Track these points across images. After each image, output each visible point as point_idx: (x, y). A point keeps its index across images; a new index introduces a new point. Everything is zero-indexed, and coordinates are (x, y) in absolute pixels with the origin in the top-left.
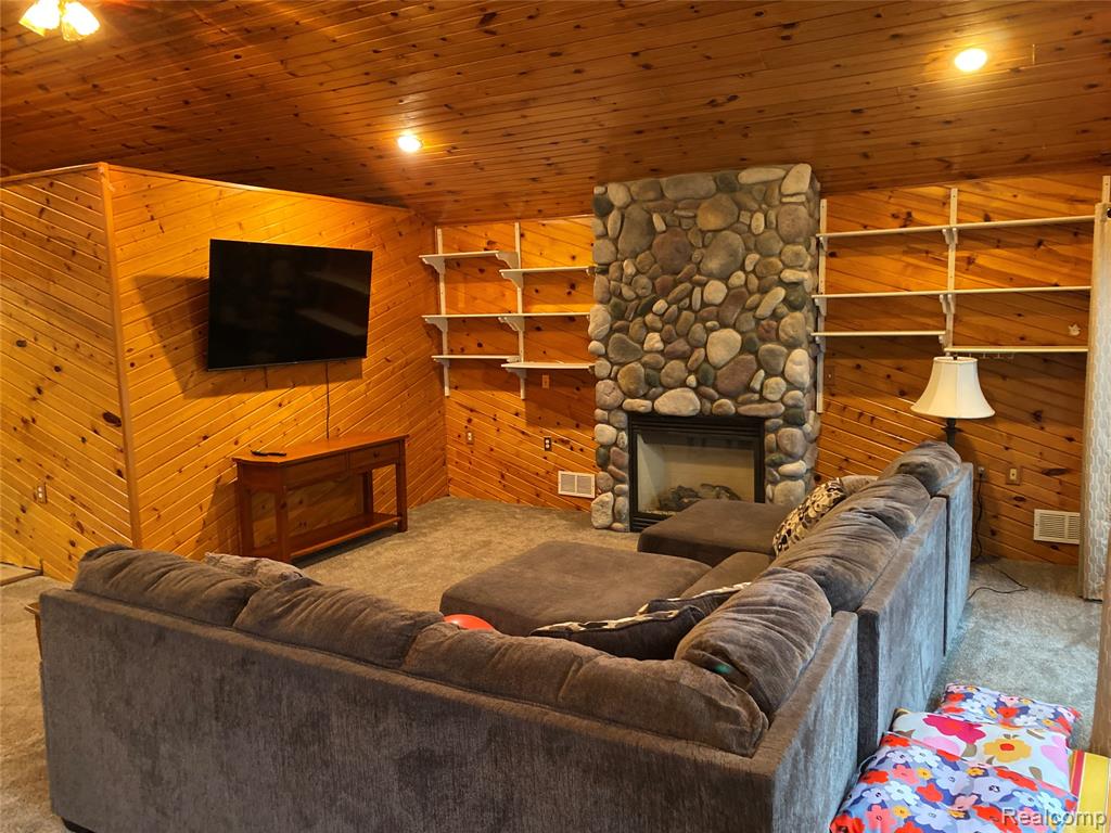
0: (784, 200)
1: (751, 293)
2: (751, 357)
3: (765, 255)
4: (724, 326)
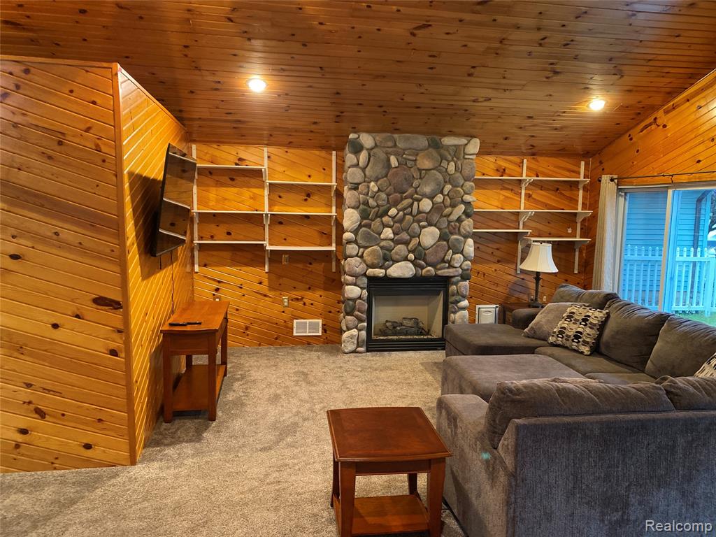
0: (466, 157)
1: (446, 207)
2: (445, 243)
3: (454, 186)
4: (430, 225)
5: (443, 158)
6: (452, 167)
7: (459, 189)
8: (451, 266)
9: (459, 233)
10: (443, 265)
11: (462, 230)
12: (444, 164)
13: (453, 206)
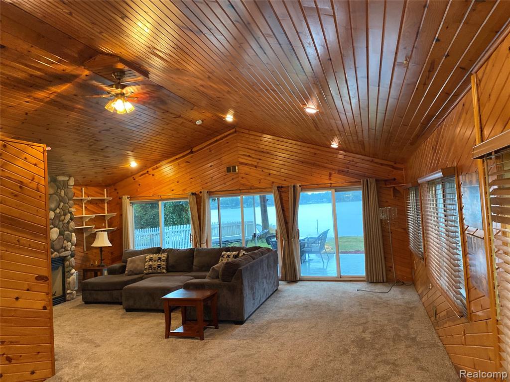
0: (69, 187)
1: (61, 216)
2: (62, 237)
3: (64, 204)
4: (54, 227)
5: (58, 188)
6: (63, 193)
7: (67, 205)
8: (66, 250)
9: (68, 231)
10: (62, 250)
11: (70, 228)
12: (59, 191)
13: (65, 215)
